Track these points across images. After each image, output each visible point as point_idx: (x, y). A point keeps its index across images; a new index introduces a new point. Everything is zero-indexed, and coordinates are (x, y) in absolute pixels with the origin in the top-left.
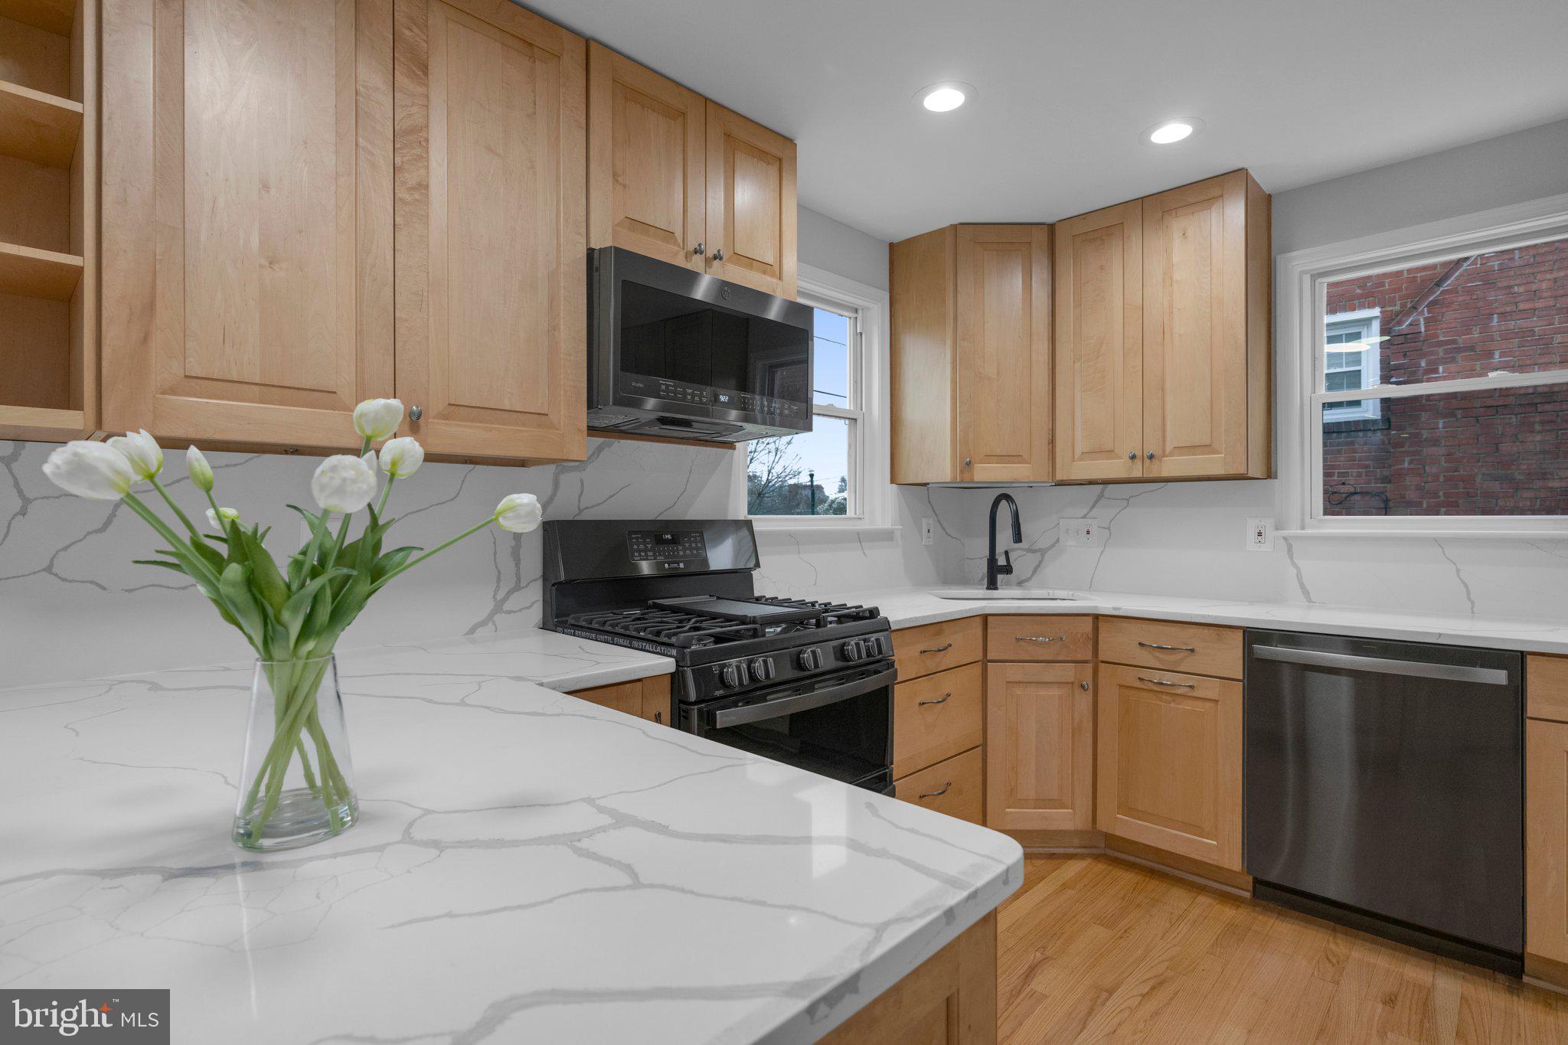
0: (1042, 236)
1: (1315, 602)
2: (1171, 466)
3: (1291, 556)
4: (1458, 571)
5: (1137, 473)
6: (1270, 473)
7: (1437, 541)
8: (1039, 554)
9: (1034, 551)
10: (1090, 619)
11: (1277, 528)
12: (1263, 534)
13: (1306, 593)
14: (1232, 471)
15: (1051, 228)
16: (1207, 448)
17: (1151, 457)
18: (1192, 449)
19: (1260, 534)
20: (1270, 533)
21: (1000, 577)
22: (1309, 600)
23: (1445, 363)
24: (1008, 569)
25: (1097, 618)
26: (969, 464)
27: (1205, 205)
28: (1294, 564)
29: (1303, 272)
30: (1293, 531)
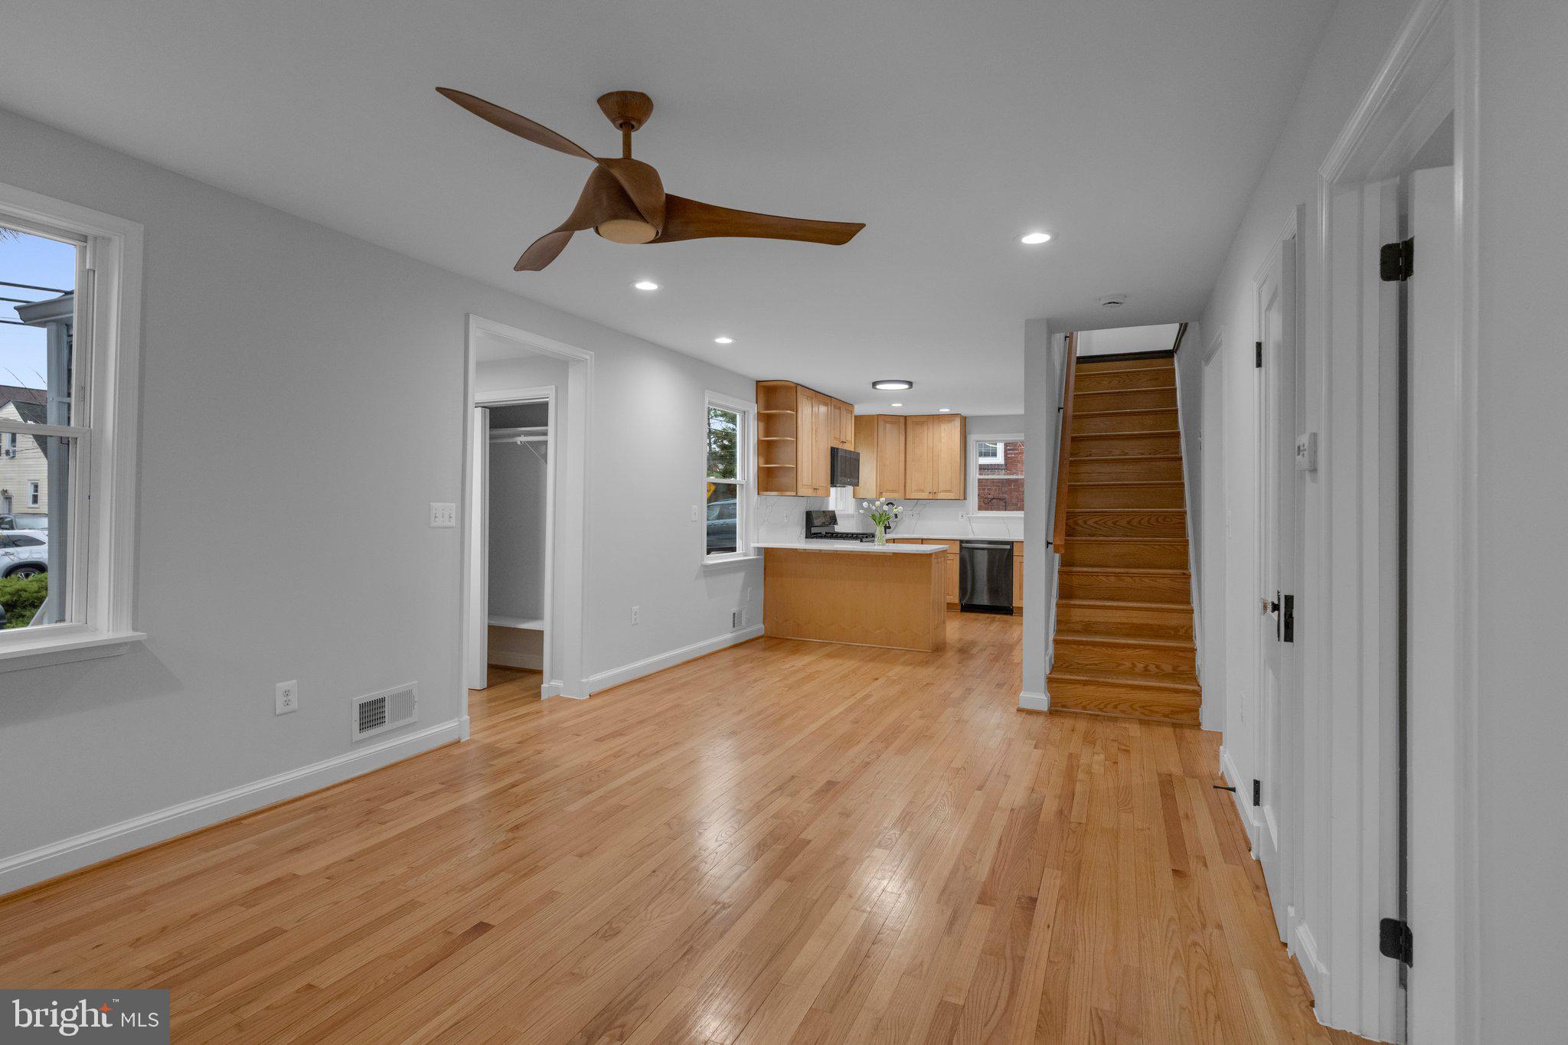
0: (902, 420)
2: (941, 496)
3: (970, 521)
5: (930, 497)
6: (965, 499)
7: (1002, 518)
11: (967, 515)
12: (964, 515)
14: (957, 498)
15: (905, 417)
16: (949, 491)
17: (935, 492)
18: (946, 491)
24: (889, 527)
25: (922, 540)
27: (950, 421)
28: (971, 525)
29: (974, 440)
30: (970, 515)
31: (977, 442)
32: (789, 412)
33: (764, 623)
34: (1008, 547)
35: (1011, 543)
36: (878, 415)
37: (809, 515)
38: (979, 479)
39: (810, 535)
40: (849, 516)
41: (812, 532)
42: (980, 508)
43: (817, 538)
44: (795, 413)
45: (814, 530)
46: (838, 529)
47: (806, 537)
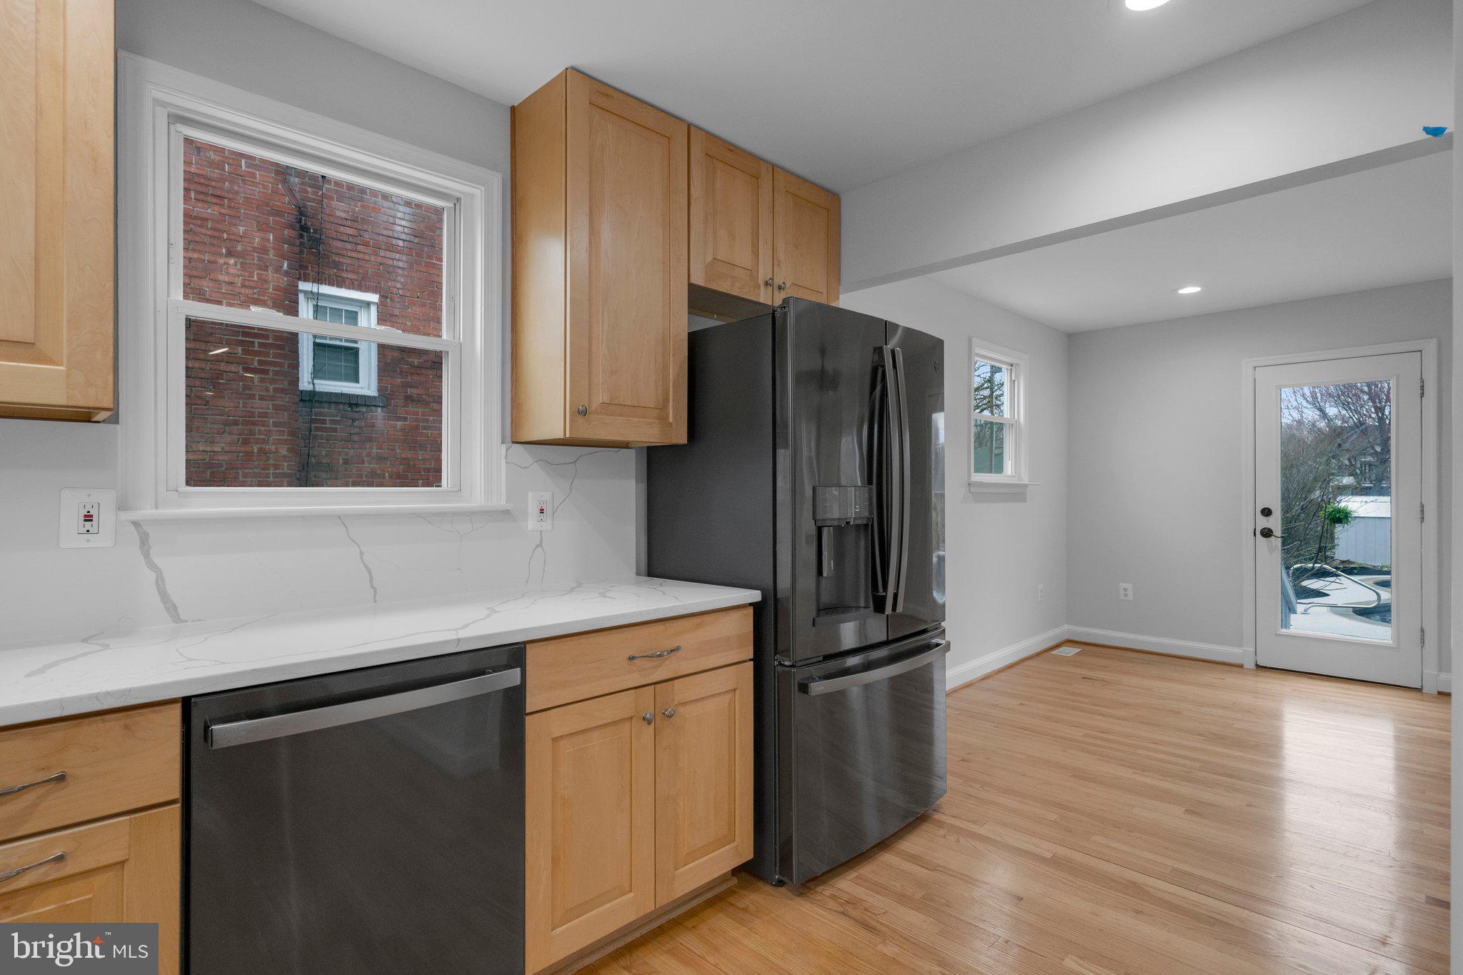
1: (186, 621)
3: (147, 555)
4: (362, 554)
12: (95, 518)
13: (172, 609)
19: (88, 518)
20: (106, 518)
22: (176, 618)
28: (152, 566)
29: (157, 102)
30: (146, 512)
31: (177, 118)
38: (190, 323)
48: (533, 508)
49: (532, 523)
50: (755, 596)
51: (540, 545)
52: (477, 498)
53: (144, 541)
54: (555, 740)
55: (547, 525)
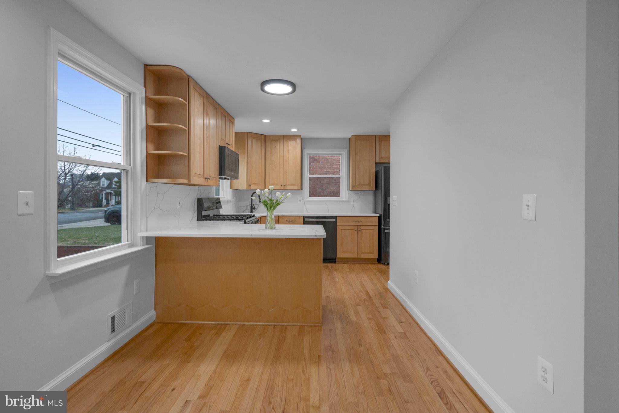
0: (263, 137)
2: (288, 187)
4: (327, 205)
5: (282, 189)
6: (302, 189)
7: (325, 201)
8: (257, 205)
9: (257, 204)
10: (277, 217)
11: (303, 199)
14: (298, 189)
15: (265, 136)
16: (294, 184)
17: (285, 186)
18: (292, 184)
20: (301, 200)
21: (253, 210)
22: (307, 212)
23: (312, 163)
24: (254, 208)
25: (278, 216)
26: (250, 185)
27: (295, 139)
28: (305, 206)
29: (306, 153)
30: (305, 200)
31: (309, 154)
32: (181, 99)
33: (155, 309)
34: (334, 220)
35: (335, 217)
36: (248, 133)
37: (200, 201)
38: (310, 178)
39: (201, 217)
40: (228, 201)
41: (203, 214)
42: (310, 196)
43: (207, 220)
44: (187, 103)
45: (204, 213)
46: (222, 211)
47: (197, 220)
48: (352, 200)
49: (352, 203)
50: (378, 215)
51: (354, 206)
52: (344, 199)
53: (305, 203)
54: (341, 229)
55: (355, 203)
